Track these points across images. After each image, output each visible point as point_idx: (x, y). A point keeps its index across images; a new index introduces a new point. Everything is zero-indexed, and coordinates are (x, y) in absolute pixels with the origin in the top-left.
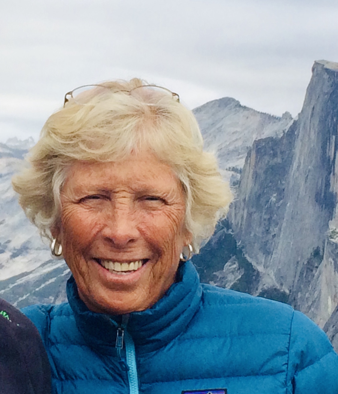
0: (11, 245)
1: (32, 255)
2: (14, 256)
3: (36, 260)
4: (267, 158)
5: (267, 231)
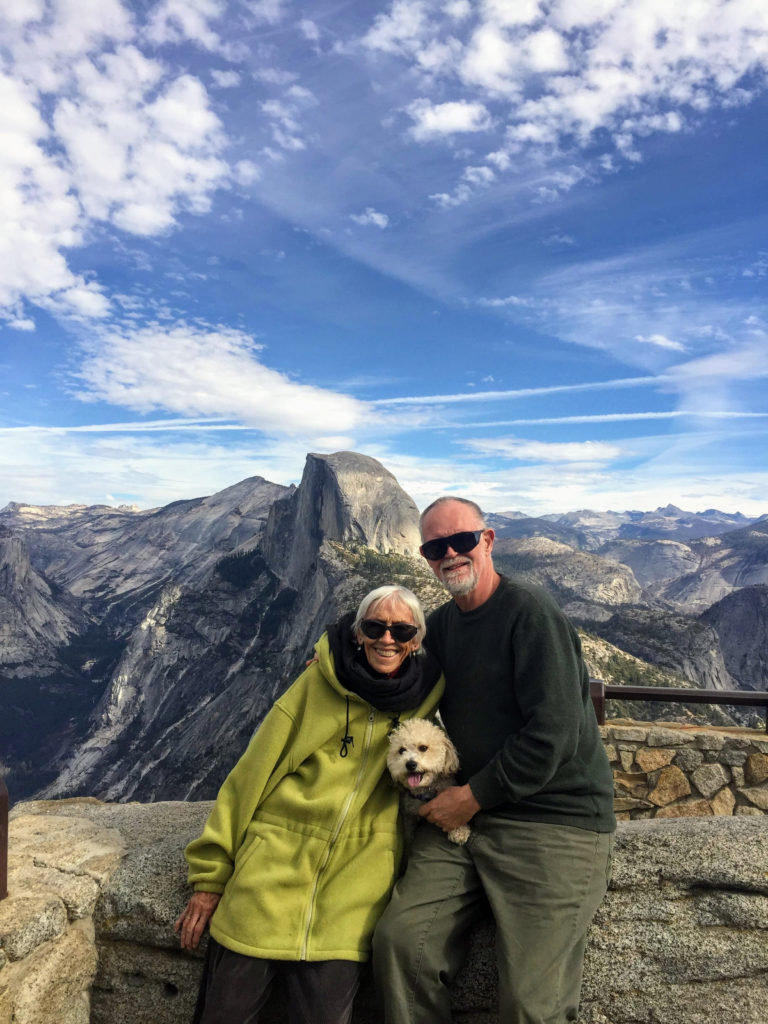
0: (124, 572)
1: (138, 577)
2: (126, 579)
3: (142, 580)
5: (284, 555)
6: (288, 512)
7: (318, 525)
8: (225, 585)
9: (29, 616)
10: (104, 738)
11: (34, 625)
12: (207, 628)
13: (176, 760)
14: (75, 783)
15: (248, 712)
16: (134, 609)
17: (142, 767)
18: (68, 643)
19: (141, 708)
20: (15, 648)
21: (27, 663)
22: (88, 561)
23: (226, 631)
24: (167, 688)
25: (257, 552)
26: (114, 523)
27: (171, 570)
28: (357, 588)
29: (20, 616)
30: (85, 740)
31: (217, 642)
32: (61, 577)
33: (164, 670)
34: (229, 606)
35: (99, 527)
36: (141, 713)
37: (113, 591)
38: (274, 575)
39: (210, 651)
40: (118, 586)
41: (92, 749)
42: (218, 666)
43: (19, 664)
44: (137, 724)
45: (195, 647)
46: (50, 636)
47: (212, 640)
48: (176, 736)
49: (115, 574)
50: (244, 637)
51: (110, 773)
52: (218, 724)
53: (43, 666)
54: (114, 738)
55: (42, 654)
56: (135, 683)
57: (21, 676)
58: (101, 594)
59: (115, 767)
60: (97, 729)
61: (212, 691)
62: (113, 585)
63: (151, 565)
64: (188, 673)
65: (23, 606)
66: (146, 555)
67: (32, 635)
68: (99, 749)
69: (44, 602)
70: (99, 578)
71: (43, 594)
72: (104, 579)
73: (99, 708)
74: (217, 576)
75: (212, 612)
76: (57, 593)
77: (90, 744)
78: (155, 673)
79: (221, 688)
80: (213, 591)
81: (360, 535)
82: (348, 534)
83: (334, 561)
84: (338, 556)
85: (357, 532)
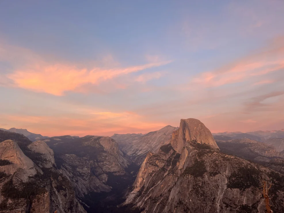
1: (142, 151)
2: (139, 151)
4: (175, 134)
5: (176, 145)
6: (177, 134)
7: (185, 137)
8: (163, 153)
9: (119, 160)
10: (136, 190)
11: (119, 162)
12: (159, 163)
13: (153, 197)
14: (130, 202)
15: (170, 185)
16: (142, 159)
17: (145, 198)
18: (127, 167)
19: (144, 184)
20: (116, 168)
21: (119, 172)
22: (131, 147)
23: (163, 164)
24: (150, 178)
25: (170, 144)
26: (137, 138)
27: (150, 149)
28: (196, 153)
29: (117, 161)
30: (131, 191)
31: (161, 167)
32: (125, 151)
33: (149, 174)
34: (164, 158)
35: (133, 139)
36: (144, 185)
37: (137, 154)
38: (174, 150)
39: (160, 169)
40: (138, 153)
41: (133, 193)
42: (162, 173)
43: (117, 172)
44: (143, 187)
45: (156, 168)
46: (123, 165)
47: (160, 166)
48: (153, 191)
49: (137, 150)
50: (168, 166)
51: (138, 200)
52: (163, 188)
53: (122, 173)
54: (138, 191)
55: (122, 169)
56: (142, 177)
57: (117, 175)
58: (134, 155)
59: (139, 198)
60: (134, 188)
61: (161, 179)
62: (137, 153)
63: (145, 148)
64: (155, 175)
65: (117, 158)
66: (144, 145)
67: (119, 165)
68: (135, 193)
69: (122, 157)
70: (134, 151)
71: (122, 155)
72: (135, 151)
73: (134, 183)
74: (160, 150)
75: (160, 159)
76: (125, 155)
77: (133, 192)
78: (147, 175)
79: (163, 179)
80: (160, 154)
81: (196, 139)
82: (192, 139)
83: (189, 146)
84: (190, 145)
85: (195, 138)
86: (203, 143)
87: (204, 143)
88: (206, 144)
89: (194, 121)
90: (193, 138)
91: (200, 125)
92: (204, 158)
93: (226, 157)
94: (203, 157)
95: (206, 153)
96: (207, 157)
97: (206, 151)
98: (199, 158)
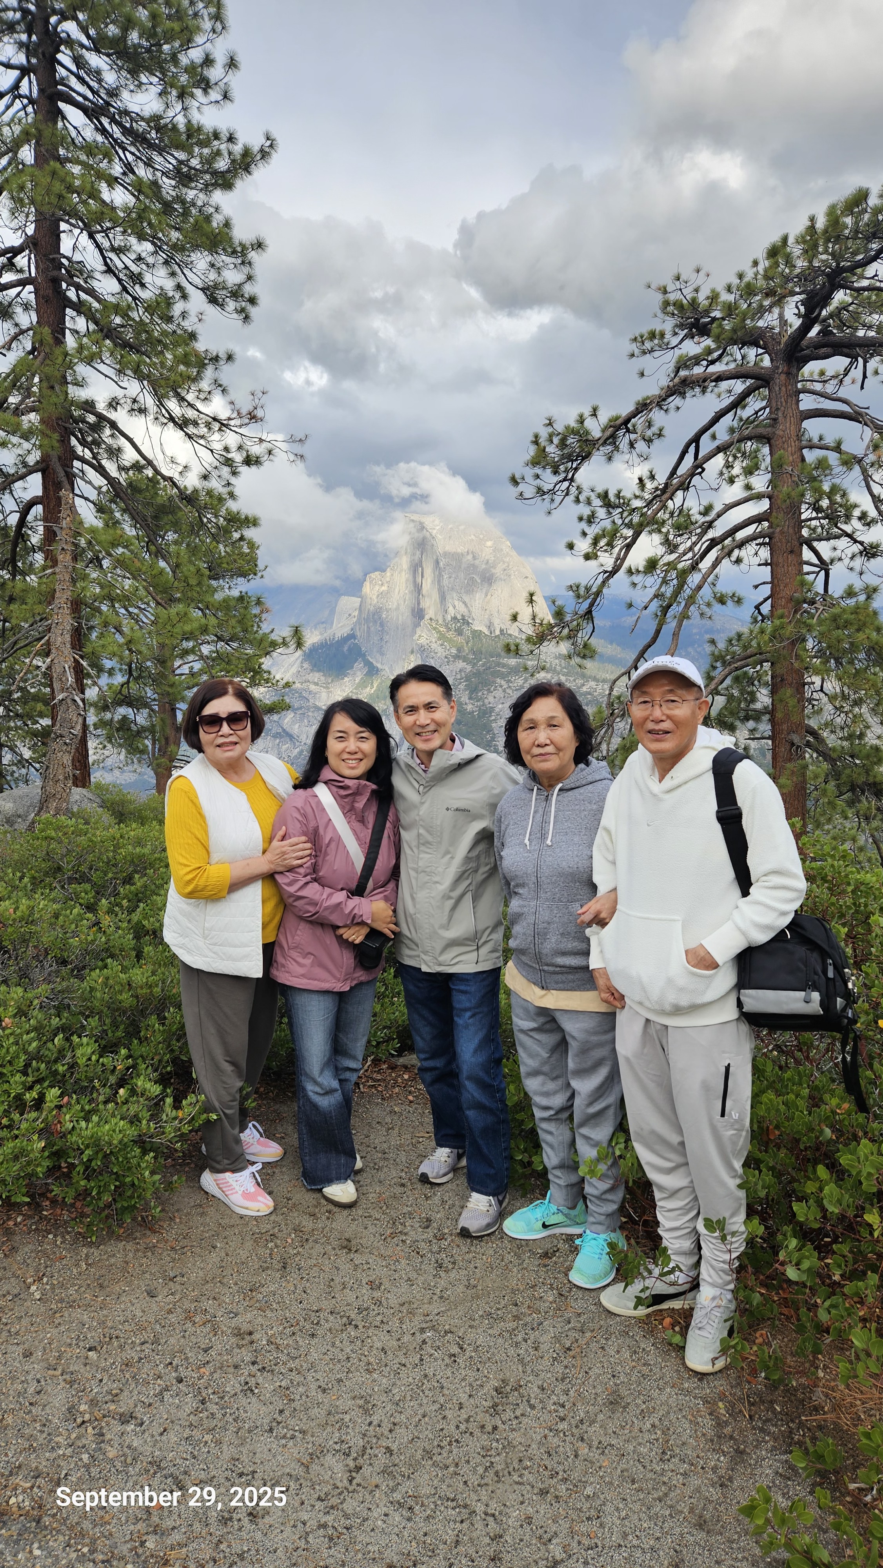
4: (377, 588)
6: (384, 588)
7: (419, 604)
8: (316, 676)
12: (297, 726)
25: (352, 636)
28: (459, 677)
38: (372, 664)
47: (303, 738)
74: (306, 665)
75: (301, 708)
80: (302, 683)
81: (466, 613)
82: (451, 611)
83: (434, 646)
84: (439, 639)
85: (462, 608)
86: (498, 632)
87: (501, 631)
88: (510, 635)
89: (462, 527)
90: (454, 607)
91: (489, 543)
92: (491, 699)
93: (584, 689)
94: (489, 691)
95: (503, 676)
96: (504, 691)
97: (504, 666)
98: (470, 698)
